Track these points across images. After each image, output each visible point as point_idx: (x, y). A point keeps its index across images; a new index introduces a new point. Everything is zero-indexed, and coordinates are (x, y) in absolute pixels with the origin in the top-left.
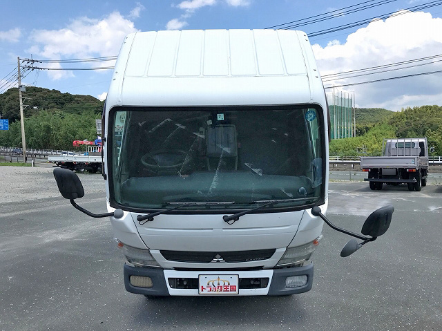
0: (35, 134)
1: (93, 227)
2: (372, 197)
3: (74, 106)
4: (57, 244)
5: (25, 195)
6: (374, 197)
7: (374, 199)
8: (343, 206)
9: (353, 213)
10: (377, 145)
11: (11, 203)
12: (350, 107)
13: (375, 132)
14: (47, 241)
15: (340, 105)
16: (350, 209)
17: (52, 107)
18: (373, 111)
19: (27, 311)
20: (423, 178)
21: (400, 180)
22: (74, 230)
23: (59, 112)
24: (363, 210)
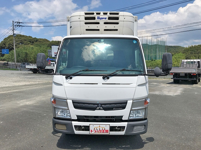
0: (21, 56)
1: (43, 99)
2: (174, 86)
3: (38, 43)
4: (26, 106)
5: (14, 83)
6: (176, 86)
7: (176, 88)
8: (161, 91)
9: (166, 94)
10: (176, 63)
11: (8, 87)
12: (164, 45)
13: (176, 57)
14: (21, 105)
15: (160, 44)
16: (165, 92)
17: (28, 44)
18: (175, 47)
19: (7, 140)
20: (199, 78)
21: (188, 79)
22: (35, 100)
23: (31, 46)
24: (170, 93)
